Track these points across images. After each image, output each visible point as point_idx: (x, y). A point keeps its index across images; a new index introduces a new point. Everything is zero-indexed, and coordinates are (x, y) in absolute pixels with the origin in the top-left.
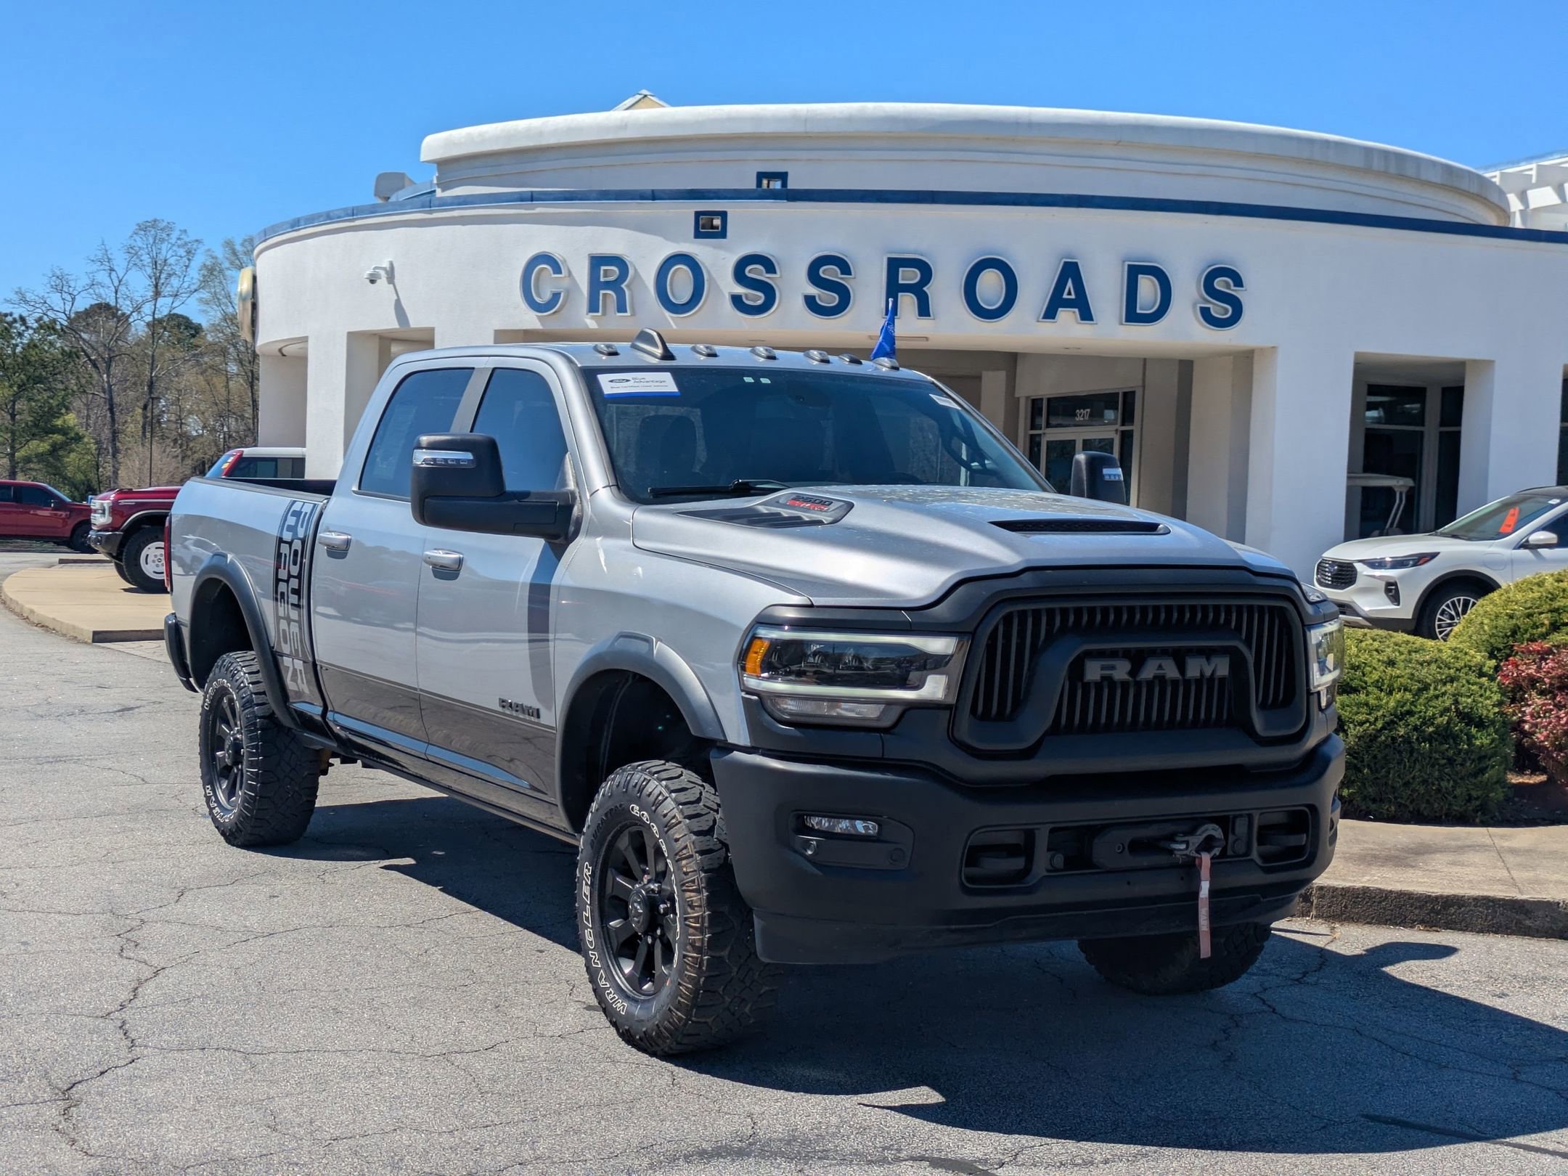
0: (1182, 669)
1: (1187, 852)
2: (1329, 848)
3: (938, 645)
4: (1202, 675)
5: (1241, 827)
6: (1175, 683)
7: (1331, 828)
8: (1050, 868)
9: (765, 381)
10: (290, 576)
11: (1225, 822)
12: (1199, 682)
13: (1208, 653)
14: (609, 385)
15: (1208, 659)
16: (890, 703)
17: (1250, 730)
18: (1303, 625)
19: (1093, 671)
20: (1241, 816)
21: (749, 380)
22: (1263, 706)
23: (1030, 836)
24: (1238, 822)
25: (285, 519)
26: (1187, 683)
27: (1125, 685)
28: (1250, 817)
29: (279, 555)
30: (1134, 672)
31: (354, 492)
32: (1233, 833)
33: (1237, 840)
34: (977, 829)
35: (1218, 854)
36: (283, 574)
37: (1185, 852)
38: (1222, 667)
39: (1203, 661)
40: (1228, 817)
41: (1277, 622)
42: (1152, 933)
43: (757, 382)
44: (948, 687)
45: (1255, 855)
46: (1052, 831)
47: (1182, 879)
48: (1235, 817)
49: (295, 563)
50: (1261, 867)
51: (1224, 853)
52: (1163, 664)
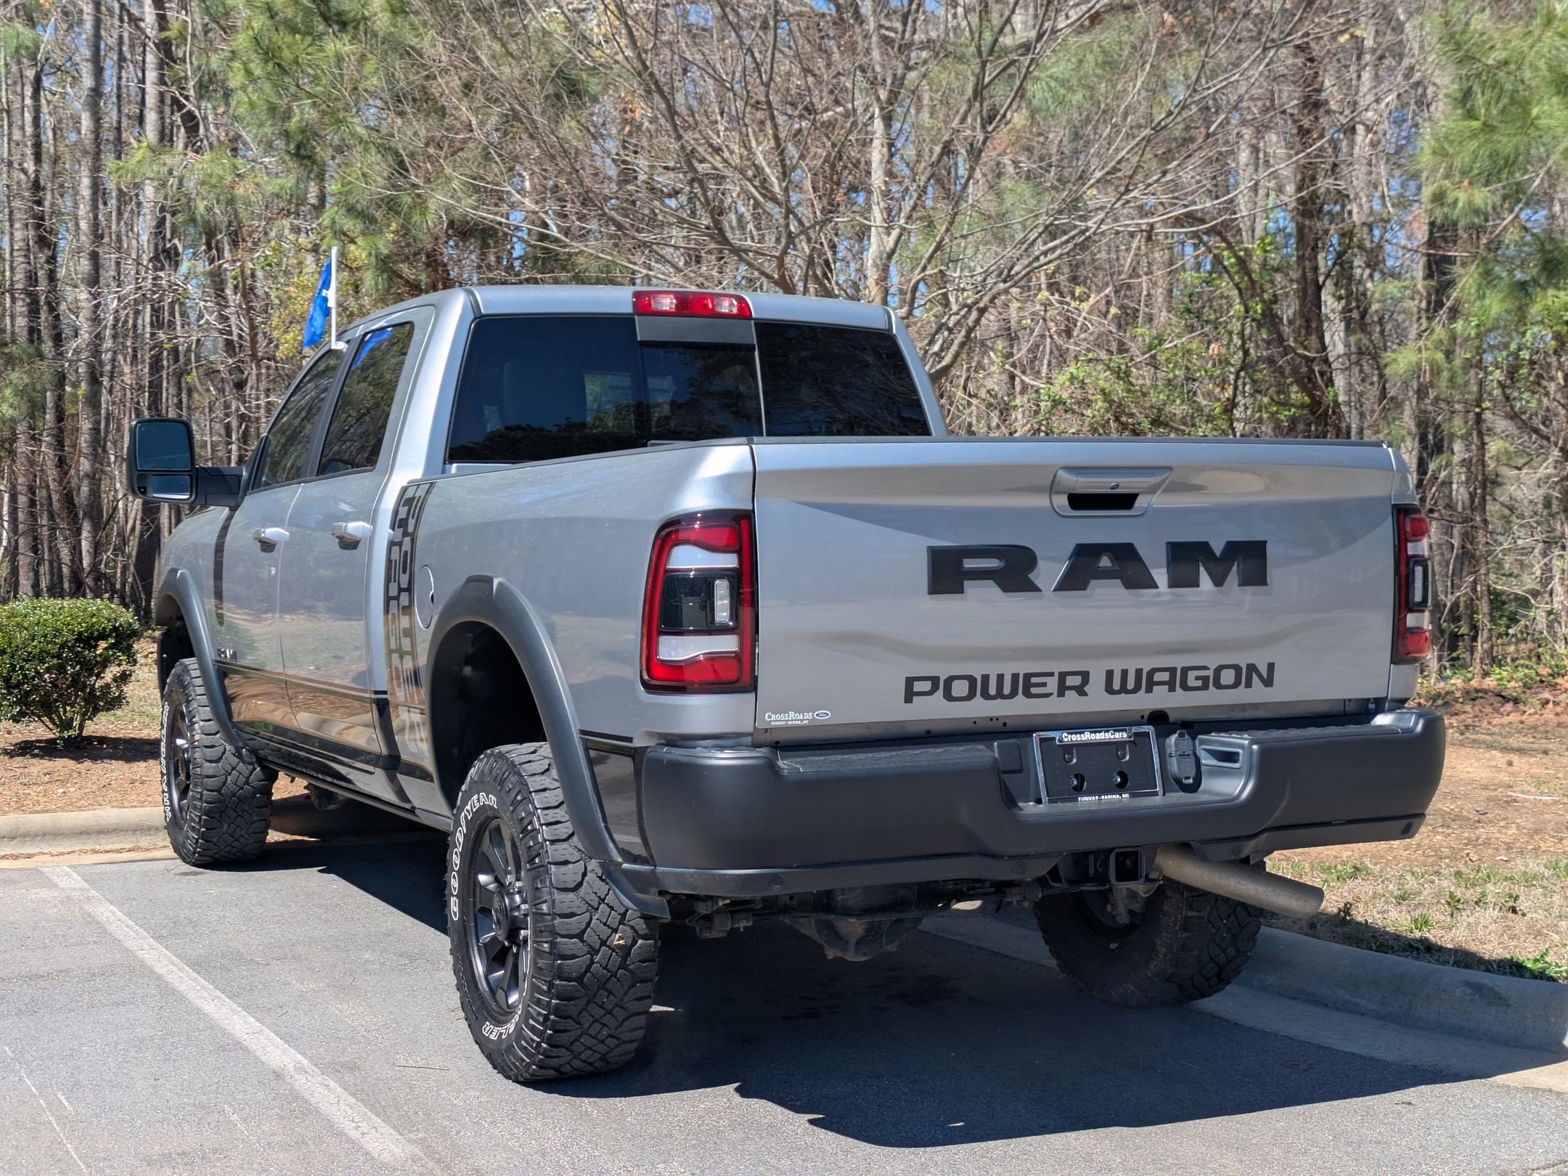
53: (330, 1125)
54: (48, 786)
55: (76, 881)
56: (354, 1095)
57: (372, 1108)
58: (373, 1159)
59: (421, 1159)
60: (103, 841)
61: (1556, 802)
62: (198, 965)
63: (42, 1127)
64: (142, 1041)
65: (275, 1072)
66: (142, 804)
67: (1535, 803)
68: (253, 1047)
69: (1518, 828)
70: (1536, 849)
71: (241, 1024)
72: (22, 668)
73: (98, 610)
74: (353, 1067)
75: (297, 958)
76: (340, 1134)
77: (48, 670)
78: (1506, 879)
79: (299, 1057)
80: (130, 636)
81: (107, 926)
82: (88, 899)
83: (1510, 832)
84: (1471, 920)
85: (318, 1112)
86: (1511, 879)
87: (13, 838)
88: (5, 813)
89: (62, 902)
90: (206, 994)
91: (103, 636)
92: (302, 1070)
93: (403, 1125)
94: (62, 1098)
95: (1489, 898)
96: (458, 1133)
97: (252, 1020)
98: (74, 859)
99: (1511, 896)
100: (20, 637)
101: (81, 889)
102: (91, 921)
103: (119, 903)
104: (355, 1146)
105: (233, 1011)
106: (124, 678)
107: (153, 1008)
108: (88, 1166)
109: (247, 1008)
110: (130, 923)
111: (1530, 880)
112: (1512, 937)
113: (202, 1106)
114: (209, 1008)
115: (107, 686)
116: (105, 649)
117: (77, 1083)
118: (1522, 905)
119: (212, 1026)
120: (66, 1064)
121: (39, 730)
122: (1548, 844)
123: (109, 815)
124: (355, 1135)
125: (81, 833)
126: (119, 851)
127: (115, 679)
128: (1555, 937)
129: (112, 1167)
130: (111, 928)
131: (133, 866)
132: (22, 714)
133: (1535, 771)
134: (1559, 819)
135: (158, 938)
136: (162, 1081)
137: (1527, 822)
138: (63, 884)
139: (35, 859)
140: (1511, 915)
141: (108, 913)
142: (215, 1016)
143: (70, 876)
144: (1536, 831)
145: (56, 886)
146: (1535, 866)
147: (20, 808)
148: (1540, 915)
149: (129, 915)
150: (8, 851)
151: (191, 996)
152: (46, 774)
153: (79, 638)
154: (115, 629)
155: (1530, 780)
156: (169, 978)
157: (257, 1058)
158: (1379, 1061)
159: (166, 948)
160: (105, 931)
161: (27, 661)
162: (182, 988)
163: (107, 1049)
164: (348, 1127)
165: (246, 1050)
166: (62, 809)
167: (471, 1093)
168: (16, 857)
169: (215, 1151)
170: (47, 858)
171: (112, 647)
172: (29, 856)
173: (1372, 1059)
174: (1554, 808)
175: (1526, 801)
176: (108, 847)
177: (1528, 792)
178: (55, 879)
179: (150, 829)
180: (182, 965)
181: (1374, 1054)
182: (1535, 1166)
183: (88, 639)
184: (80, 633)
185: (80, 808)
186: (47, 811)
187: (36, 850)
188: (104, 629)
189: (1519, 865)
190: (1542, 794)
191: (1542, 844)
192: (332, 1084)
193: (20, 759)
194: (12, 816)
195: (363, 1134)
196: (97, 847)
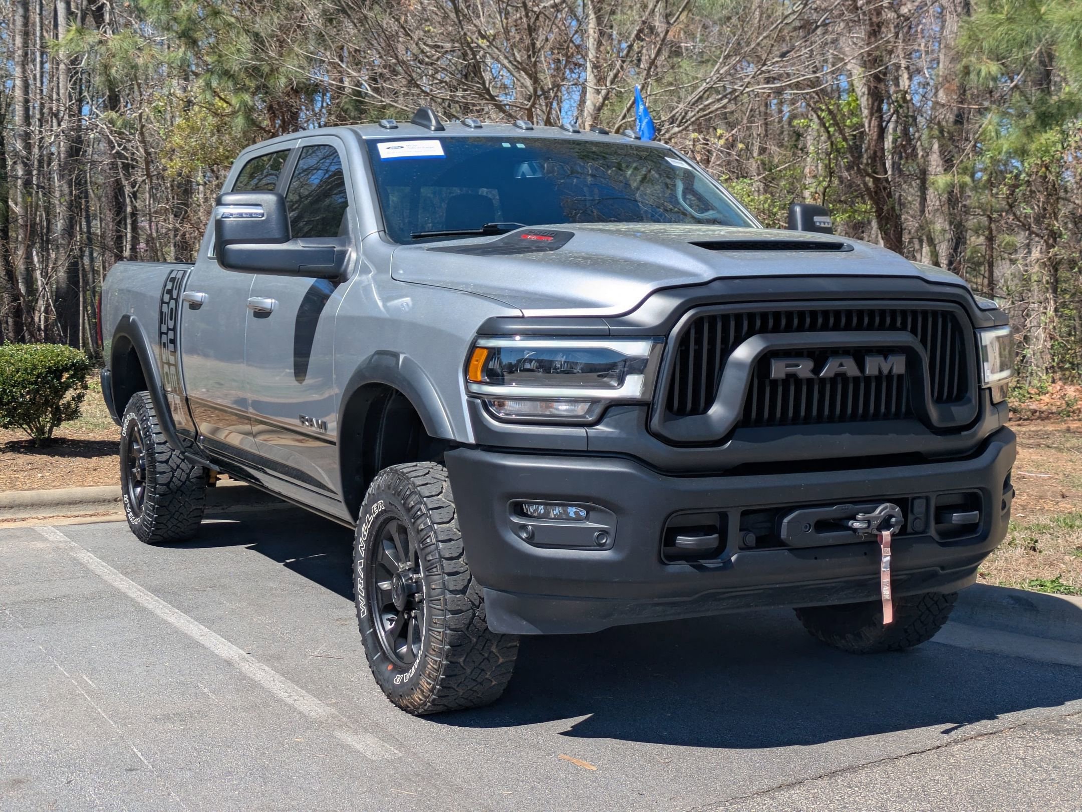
0: (861, 367)
1: (869, 531)
2: (1001, 524)
3: (638, 349)
4: (880, 371)
5: (919, 507)
6: (856, 379)
7: (1003, 508)
8: (743, 546)
9: (520, 146)
10: (169, 329)
11: (904, 504)
12: (879, 378)
13: (885, 351)
14: (386, 151)
15: (886, 358)
16: (594, 401)
17: (925, 421)
18: (974, 328)
19: (778, 370)
20: (919, 498)
21: (506, 145)
22: (938, 400)
23: (724, 517)
24: (916, 502)
25: (165, 286)
26: (868, 379)
27: (810, 381)
28: (928, 499)
29: (161, 313)
30: (817, 370)
31: (210, 258)
32: (912, 512)
33: (915, 519)
34: (673, 513)
35: (897, 531)
36: (164, 329)
37: (867, 531)
38: (898, 365)
39: (881, 359)
40: (907, 499)
41: (949, 325)
42: (842, 603)
43: (514, 147)
44: (645, 385)
45: (932, 532)
46: (744, 514)
47: (865, 554)
48: (914, 498)
49: (171, 319)
50: (938, 543)
51: (903, 530)
52: (844, 364)
53: (272, 695)
54: (31, 472)
55: (60, 536)
56: (283, 675)
57: (297, 683)
58: (305, 716)
59: (337, 716)
60: (73, 509)
61: (1050, 478)
62: (156, 591)
63: (78, 698)
64: (131, 641)
65: (225, 661)
66: (97, 484)
67: (1037, 478)
68: (207, 644)
69: (1028, 495)
70: (1042, 509)
71: (195, 630)
72: (11, 391)
73: (62, 352)
74: (278, 658)
75: (223, 586)
76: (280, 700)
77: (28, 393)
78: (1026, 529)
79: (241, 651)
80: (83, 369)
81: (89, 566)
82: (72, 548)
83: (1024, 498)
84: (1007, 555)
85: (262, 688)
86: (1030, 528)
87: (12, 507)
88: (3, 491)
89: (54, 550)
90: (167, 611)
91: (66, 369)
92: (243, 659)
93: (320, 694)
94: (87, 679)
95: (1017, 542)
96: (358, 699)
97: (203, 627)
98: (56, 522)
99: (1032, 540)
100: (9, 370)
101: (65, 542)
102: (76, 562)
103: (94, 552)
104: (292, 709)
105: (188, 621)
106: (79, 398)
107: (133, 620)
108: (116, 723)
109: (197, 619)
110: (104, 564)
111: (1042, 529)
112: (1035, 567)
113: (183, 684)
114: (172, 619)
115: (69, 403)
116: (68, 378)
117: (94, 669)
118: (1039, 546)
119: (176, 631)
120: (83, 657)
121: (21, 434)
122: (1049, 506)
123: (75, 491)
124: (290, 701)
125: (58, 504)
126: (85, 516)
127: (73, 399)
128: (1063, 566)
129: (132, 723)
130: (92, 567)
131: (97, 526)
132: (10, 423)
133: (1034, 457)
134: (1053, 489)
135: (126, 574)
136: (151, 667)
137: (1034, 491)
138: (51, 538)
139: (28, 521)
140: (1032, 552)
141: (87, 557)
142: (178, 625)
143: (55, 533)
144: (1041, 497)
145: (47, 539)
146: (1044, 520)
147: (13, 487)
148: (1052, 552)
149: (102, 558)
150: (8, 516)
151: (158, 612)
152: (28, 464)
153: (50, 371)
154: (73, 365)
155: (1032, 464)
156: (139, 600)
157: (212, 652)
158: (955, 647)
159: (132, 580)
160: (88, 569)
161: (14, 386)
162: (150, 607)
163: (109, 647)
164: (283, 695)
165: (203, 646)
166: (42, 487)
167: (361, 673)
168: (15, 521)
169: (199, 712)
170: (35, 521)
171: (72, 376)
172: (23, 520)
173: (951, 646)
174: (1050, 482)
175: (1031, 477)
176: (77, 513)
177: (1031, 472)
178: (46, 536)
179: (104, 501)
180: (146, 592)
181: (952, 643)
182: (1067, 713)
183: (56, 372)
184: (50, 367)
185: (54, 487)
186: (32, 489)
187: (27, 516)
188: (66, 364)
189: (1032, 519)
190: (1041, 473)
191: (1045, 506)
192: (267, 668)
193: (9, 454)
194: (9, 492)
195: (295, 700)
196: (69, 514)
